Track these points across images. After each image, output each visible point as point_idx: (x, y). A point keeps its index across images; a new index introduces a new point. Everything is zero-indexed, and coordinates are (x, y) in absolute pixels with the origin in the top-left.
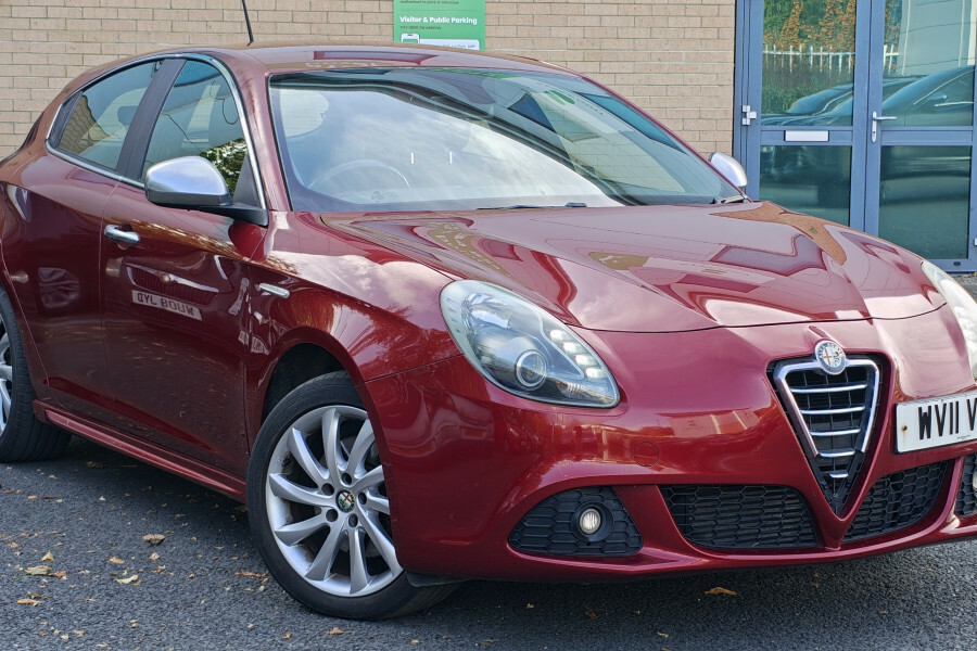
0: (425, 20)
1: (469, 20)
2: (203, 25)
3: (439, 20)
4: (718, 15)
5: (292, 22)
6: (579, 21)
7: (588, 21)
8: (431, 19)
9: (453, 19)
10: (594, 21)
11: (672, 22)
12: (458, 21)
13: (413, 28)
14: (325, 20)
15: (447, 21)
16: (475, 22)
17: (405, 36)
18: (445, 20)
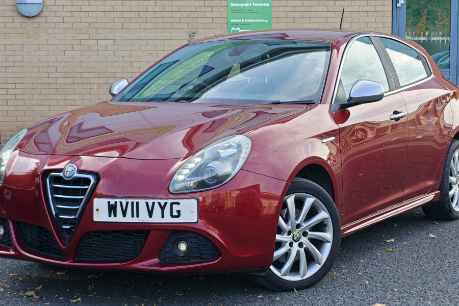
0: (243, 21)
1: (264, 21)
2: (137, 25)
3: (249, 21)
4: (384, 16)
5: (180, 23)
6: (317, 20)
7: (321, 20)
8: (246, 20)
9: (256, 20)
10: (324, 20)
11: (361, 19)
12: (259, 21)
13: (237, 25)
14: (195, 22)
15: (253, 21)
16: (266, 21)
17: (233, 29)
18: (252, 21)
